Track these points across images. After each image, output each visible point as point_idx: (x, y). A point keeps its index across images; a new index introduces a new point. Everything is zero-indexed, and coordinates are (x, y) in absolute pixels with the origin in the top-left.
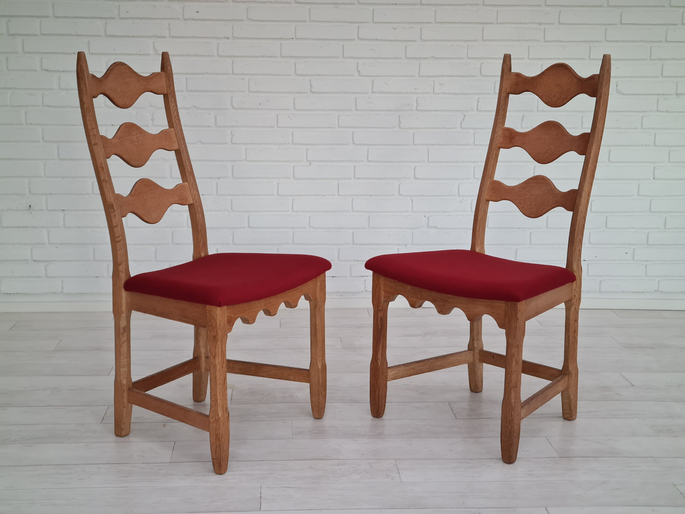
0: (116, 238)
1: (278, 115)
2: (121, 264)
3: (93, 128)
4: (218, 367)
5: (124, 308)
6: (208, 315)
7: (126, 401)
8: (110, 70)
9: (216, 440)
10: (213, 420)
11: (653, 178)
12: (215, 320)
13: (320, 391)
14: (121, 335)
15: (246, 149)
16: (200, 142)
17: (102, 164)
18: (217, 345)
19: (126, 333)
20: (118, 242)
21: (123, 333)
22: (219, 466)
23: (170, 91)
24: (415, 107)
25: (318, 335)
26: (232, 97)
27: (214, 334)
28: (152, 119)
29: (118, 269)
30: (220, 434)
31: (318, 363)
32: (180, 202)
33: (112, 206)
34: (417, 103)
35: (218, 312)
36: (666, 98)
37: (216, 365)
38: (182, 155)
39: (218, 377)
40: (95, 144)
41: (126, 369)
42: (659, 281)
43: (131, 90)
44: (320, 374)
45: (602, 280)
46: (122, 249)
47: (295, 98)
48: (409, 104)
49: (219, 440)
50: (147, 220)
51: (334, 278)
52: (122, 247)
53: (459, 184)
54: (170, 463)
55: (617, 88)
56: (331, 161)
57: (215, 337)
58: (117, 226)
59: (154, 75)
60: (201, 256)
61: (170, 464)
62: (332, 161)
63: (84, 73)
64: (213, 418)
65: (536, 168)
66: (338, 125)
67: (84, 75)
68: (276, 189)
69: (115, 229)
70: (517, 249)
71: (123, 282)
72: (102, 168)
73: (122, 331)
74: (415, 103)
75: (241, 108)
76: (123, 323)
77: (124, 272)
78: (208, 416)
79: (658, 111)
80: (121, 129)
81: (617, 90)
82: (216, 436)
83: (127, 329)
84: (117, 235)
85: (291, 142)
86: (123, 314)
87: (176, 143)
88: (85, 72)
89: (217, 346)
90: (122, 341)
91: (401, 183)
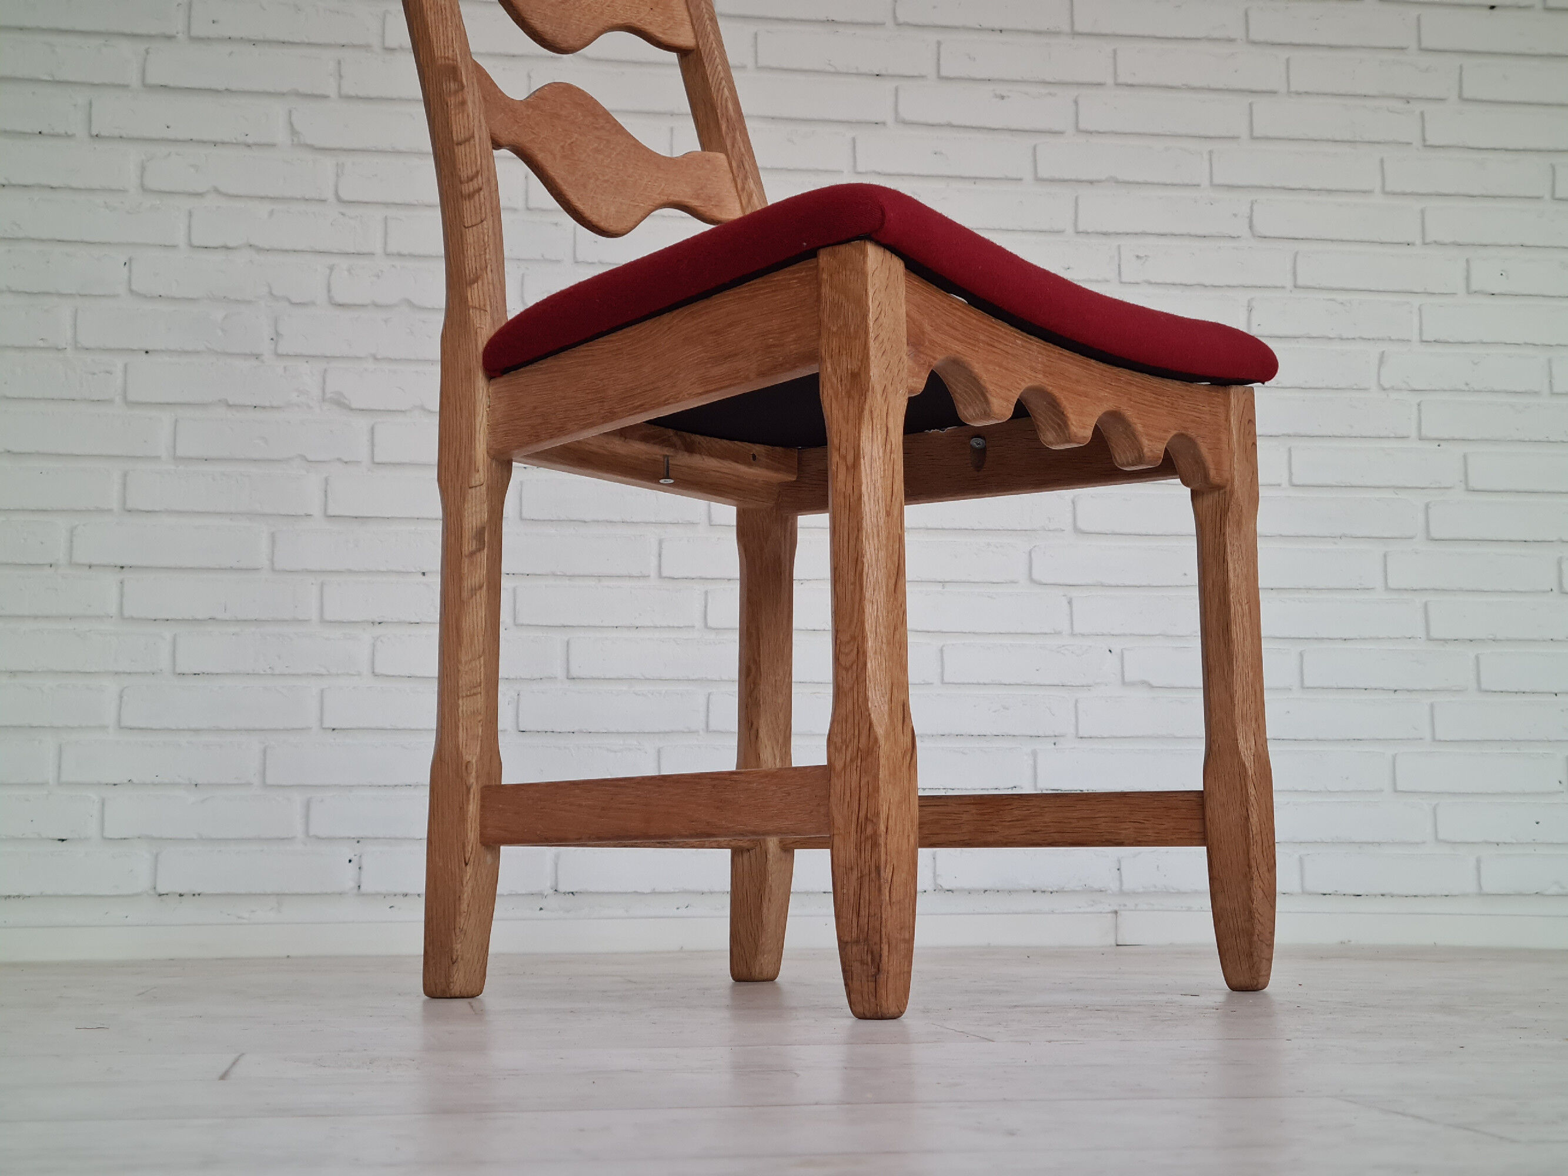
0: (461, 182)
2: (475, 280)
5: (481, 448)
6: (825, 291)
7: (473, 835)
9: (859, 849)
12: (858, 304)
13: (1254, 864)
14: (466, 562)
20: (470, 196)
21: (472, 554)
22: (873, 973)
29: (464, 301)
38: (706, 65)
41: (480, 701)
44: (1252, 791)
46: (485, 222)
49: (875, 845)
52: (484, 216)
58: (467, 140)
69: (460, 151)
71: (482, 347)
73: (469, 546)
76: (475, 514)
77: (485, 309)
82: (860, 829)
83: (491, 534)
87: (688, 28)
90: (467, 584)
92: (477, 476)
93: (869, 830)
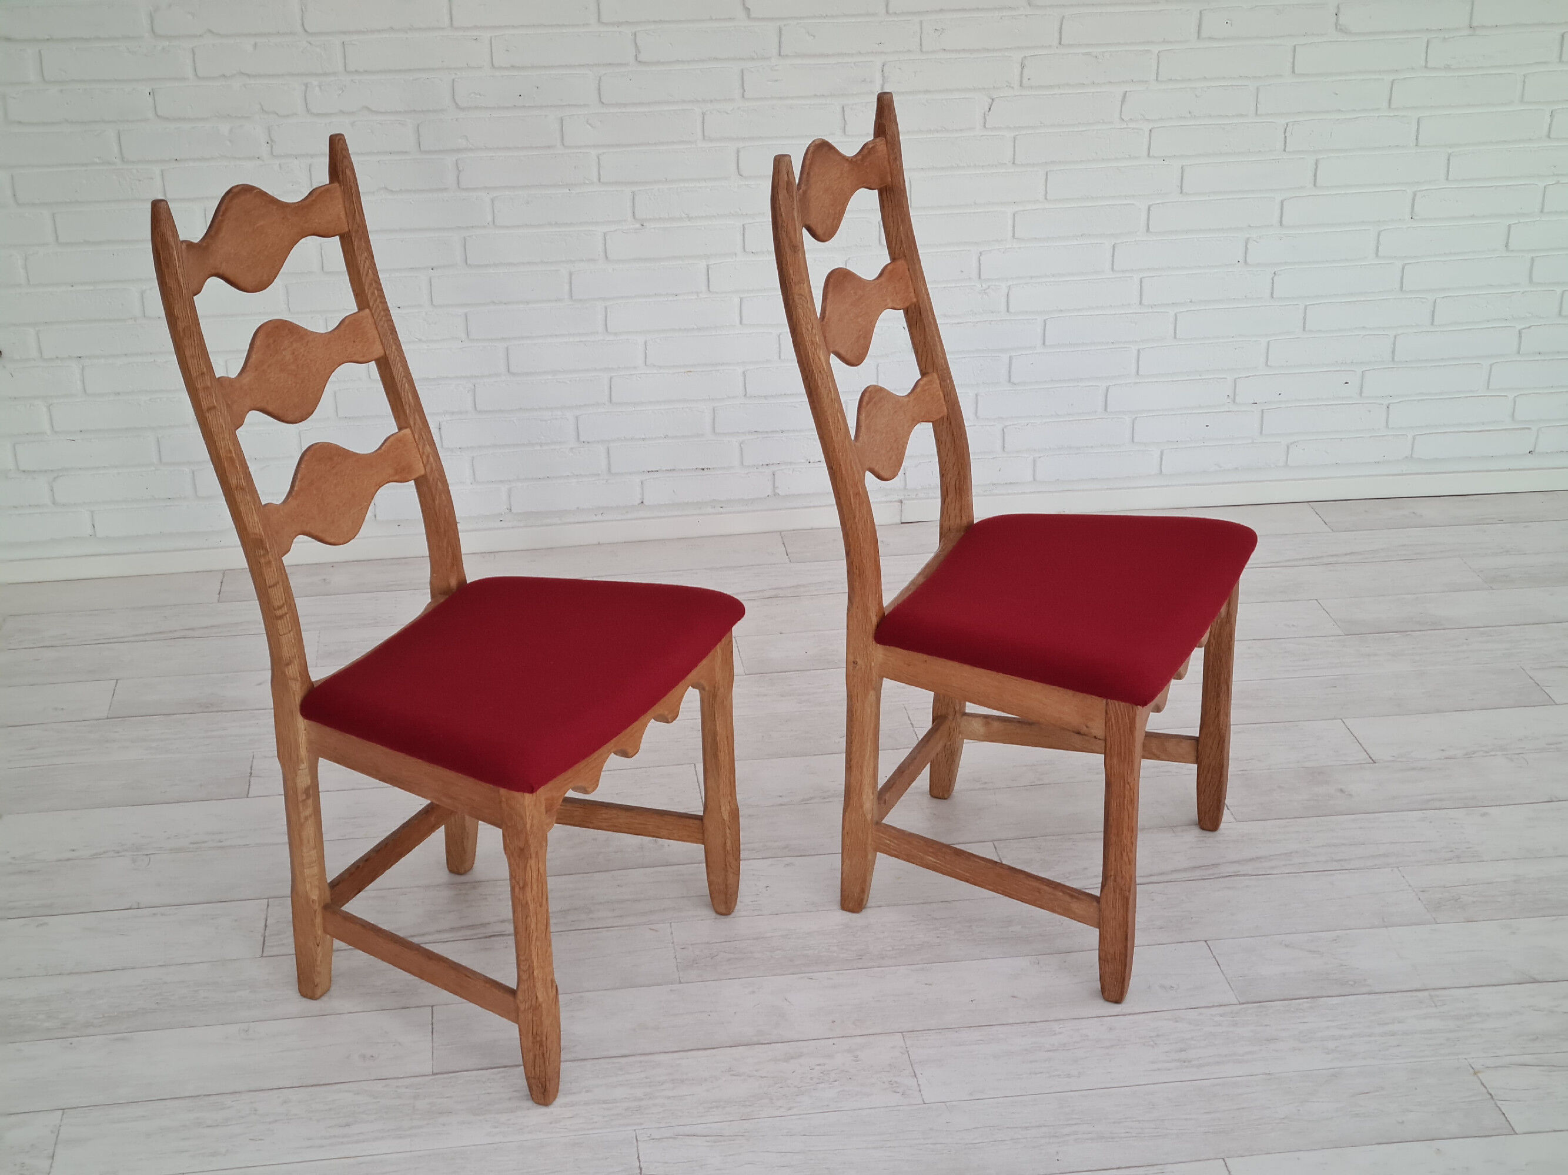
0: (275, 610)
1: (562, 120)
2: (290, 663)
3: (203, 374)
4: (532, 907)
5: (303, 752)
6: (504, 805)
7: (320, 932)
8: (221, 213)
9: (533, 1043)
10: (527, 1007)
11: (1410, 217)
12: (522, 818)
13: (728, 864)
14: (301, 805)
15: (493, 201)
17: (230, 451)
18: (528, 865)
19: (310, 802)
20: (281, 617)
21: (304, 801)
22: (542, 1090)
23: (355, 226)
24: (878, 87)
25: (721, 756)
26: (453, 80)
27: (521, 845)
29: (284, 673)
30: (542, 1034)
31: (723, 809)
32: (396, 478)
33: (261, 541)
34: (883, 76)
35: (527, 802)
36: (1446, 37)
37: (527, 903)
38: (392, 367)
39: (533, 926)
40: (209, 409)
41: (315, 870)
42: (1414, 438)
43: (269, 245)
44: (728, 831)
45: (1291, 444)
46: (291, 633)
47: (600, 78)
48: (864, 81)
49: (541, 1045)
50: (332, 541)
51: (706, 472)
52: (290, 628)
53: (981, 254)
54: (434, 1074)
55: (1337, 20)
56: (690, 219)
57: (522, 850)
58: (275, 585)
59: (316, 196)
60: (449, 585)
61: (433, 1077)
62: (692, 218)
63: (171, 251)
64: (526, 1003)
65: (1151, 208)
66: (704, 134)
67: (171, 255)
68: (567, 288)
69: (272, 592)
70: (1107, 389)
71: (298, 700)
72: (231, 460)
73: (301, 797)
74: (878, 76)
75: (476, 108)
76: (303, 780)
77: (297, 680)
78: (513, 992)
79: (1426, 67)
80: (258, 343)
81: (1336, 24)
83: (313, 791)
84: (277, 603)
85: (595, 180)
86: (303, 763)
87: (378, 342)
88: (172, 248)
89: (528, 868)
90: (302, 815)
91: (849, 258)
92: (303, 765)
93: (538, 1039)
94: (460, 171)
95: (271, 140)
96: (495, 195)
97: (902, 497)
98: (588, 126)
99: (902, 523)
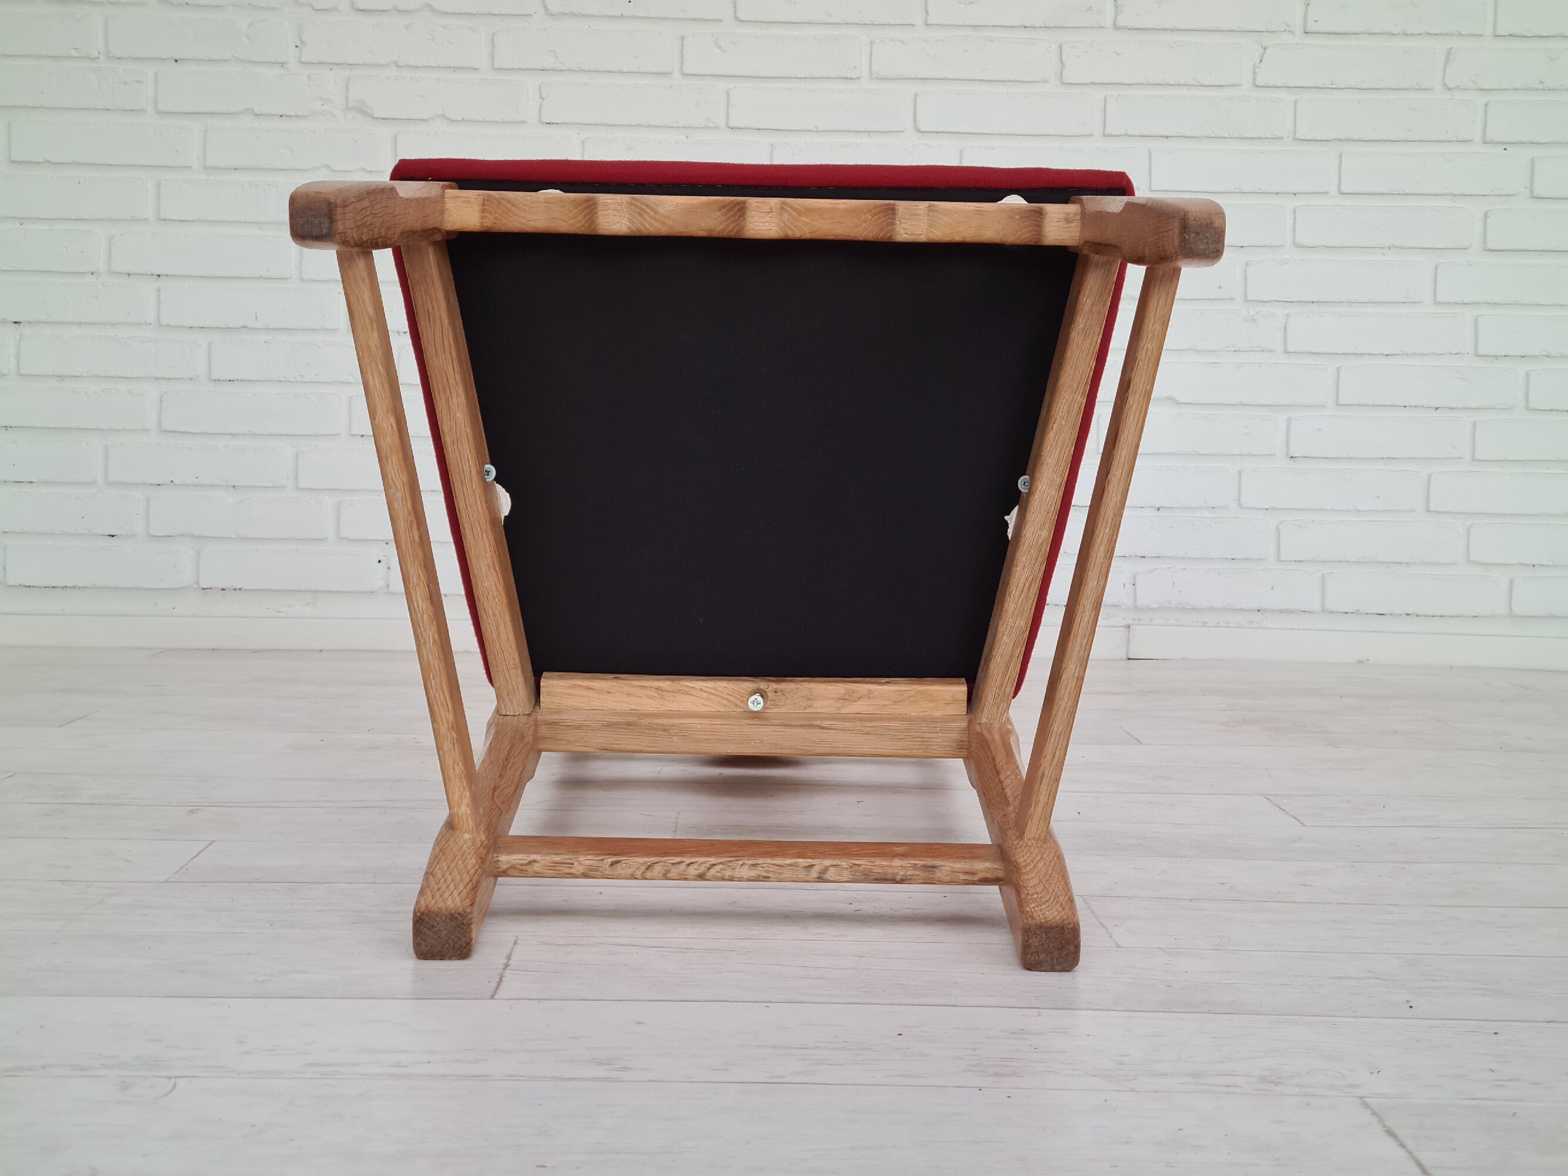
1: (683, 38)
15: (583, 142)
16: (444, 117)
24: (1109, 23)
28: (299, 45)
34: (1116, 6)
48: (1090, 9)
53: (1247, 264)
65: (1489, 215)
66: (871, 71)
70: (1430, 476)
75: (573, 15)
85: (722, 125)
94: (542, 98)
95: (302, 42)
96: (586, 136)
97: (1131, 622)
98: (718, 50)
99: (1129, 659)
